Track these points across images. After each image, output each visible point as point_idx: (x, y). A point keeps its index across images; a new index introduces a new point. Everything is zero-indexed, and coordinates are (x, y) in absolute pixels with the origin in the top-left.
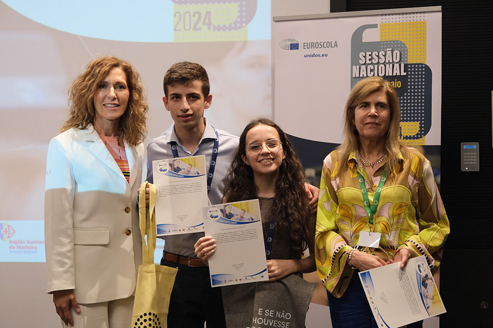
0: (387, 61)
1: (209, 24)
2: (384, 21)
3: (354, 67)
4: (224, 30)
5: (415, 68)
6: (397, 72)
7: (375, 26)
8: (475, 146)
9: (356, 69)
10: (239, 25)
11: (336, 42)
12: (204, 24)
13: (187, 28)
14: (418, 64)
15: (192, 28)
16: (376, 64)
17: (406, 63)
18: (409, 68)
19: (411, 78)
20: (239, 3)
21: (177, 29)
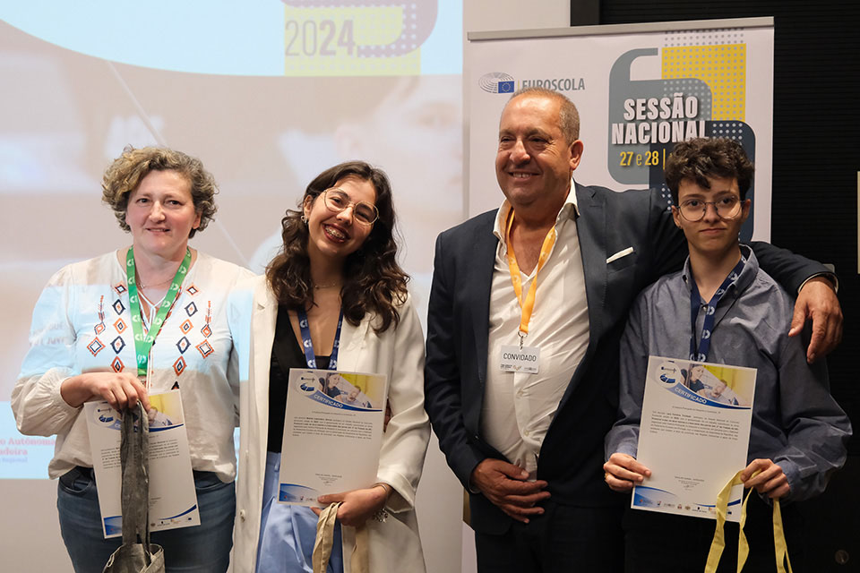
0: (674, 116)
1: (350, 44)
2: (669, 43)
3: (615, 126)
4: (378, 56)
5: (724, 129)
7: (653, 52)
9: (617, 130)
10: (404, 47)
11: (582, 80)
12: (340, 43)
13: (309, 50)
14: (731, 122)
15: (318, 51)
16: (654, 121)
17: (708, 119)
18: (715, 129)
20: (404, 6)
21: (291, 51)
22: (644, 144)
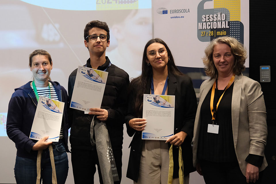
0: (218, 20)
3: (199, 23)
4: (125, 3)
5: (234, 24)
6: (224, 26)
8: (268, 68)
9: (200, 25)
10: (133, 0)
11: (189, 9)
14: (236, 22)
15: (106, 2)
16: (212, 22)
17: (229, 21)
18: (231, 24)
19: (232, 30)
21: (98, 3)
22: (209, 29)
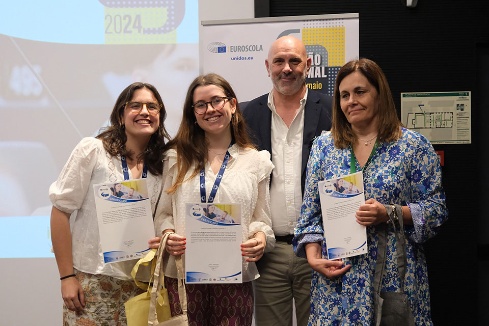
1: (139, 28)
2: (306, 26)
4: (154, 33)
5: (334, 71)
6: (318, 75)
7: (298, 31)
10: (168, 29)
11: (261, 46)
12: (134, 27)
13: (118, 31)
15: (123, 31)
17: (326, 66)
18: (329, 71)
19: (331, 81)
20: (167, 7)
21: (108, 31)
